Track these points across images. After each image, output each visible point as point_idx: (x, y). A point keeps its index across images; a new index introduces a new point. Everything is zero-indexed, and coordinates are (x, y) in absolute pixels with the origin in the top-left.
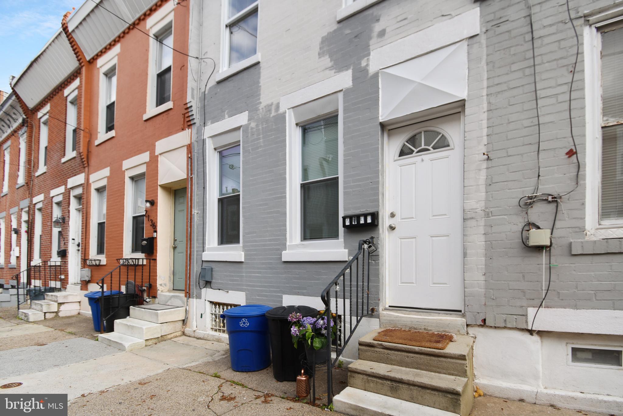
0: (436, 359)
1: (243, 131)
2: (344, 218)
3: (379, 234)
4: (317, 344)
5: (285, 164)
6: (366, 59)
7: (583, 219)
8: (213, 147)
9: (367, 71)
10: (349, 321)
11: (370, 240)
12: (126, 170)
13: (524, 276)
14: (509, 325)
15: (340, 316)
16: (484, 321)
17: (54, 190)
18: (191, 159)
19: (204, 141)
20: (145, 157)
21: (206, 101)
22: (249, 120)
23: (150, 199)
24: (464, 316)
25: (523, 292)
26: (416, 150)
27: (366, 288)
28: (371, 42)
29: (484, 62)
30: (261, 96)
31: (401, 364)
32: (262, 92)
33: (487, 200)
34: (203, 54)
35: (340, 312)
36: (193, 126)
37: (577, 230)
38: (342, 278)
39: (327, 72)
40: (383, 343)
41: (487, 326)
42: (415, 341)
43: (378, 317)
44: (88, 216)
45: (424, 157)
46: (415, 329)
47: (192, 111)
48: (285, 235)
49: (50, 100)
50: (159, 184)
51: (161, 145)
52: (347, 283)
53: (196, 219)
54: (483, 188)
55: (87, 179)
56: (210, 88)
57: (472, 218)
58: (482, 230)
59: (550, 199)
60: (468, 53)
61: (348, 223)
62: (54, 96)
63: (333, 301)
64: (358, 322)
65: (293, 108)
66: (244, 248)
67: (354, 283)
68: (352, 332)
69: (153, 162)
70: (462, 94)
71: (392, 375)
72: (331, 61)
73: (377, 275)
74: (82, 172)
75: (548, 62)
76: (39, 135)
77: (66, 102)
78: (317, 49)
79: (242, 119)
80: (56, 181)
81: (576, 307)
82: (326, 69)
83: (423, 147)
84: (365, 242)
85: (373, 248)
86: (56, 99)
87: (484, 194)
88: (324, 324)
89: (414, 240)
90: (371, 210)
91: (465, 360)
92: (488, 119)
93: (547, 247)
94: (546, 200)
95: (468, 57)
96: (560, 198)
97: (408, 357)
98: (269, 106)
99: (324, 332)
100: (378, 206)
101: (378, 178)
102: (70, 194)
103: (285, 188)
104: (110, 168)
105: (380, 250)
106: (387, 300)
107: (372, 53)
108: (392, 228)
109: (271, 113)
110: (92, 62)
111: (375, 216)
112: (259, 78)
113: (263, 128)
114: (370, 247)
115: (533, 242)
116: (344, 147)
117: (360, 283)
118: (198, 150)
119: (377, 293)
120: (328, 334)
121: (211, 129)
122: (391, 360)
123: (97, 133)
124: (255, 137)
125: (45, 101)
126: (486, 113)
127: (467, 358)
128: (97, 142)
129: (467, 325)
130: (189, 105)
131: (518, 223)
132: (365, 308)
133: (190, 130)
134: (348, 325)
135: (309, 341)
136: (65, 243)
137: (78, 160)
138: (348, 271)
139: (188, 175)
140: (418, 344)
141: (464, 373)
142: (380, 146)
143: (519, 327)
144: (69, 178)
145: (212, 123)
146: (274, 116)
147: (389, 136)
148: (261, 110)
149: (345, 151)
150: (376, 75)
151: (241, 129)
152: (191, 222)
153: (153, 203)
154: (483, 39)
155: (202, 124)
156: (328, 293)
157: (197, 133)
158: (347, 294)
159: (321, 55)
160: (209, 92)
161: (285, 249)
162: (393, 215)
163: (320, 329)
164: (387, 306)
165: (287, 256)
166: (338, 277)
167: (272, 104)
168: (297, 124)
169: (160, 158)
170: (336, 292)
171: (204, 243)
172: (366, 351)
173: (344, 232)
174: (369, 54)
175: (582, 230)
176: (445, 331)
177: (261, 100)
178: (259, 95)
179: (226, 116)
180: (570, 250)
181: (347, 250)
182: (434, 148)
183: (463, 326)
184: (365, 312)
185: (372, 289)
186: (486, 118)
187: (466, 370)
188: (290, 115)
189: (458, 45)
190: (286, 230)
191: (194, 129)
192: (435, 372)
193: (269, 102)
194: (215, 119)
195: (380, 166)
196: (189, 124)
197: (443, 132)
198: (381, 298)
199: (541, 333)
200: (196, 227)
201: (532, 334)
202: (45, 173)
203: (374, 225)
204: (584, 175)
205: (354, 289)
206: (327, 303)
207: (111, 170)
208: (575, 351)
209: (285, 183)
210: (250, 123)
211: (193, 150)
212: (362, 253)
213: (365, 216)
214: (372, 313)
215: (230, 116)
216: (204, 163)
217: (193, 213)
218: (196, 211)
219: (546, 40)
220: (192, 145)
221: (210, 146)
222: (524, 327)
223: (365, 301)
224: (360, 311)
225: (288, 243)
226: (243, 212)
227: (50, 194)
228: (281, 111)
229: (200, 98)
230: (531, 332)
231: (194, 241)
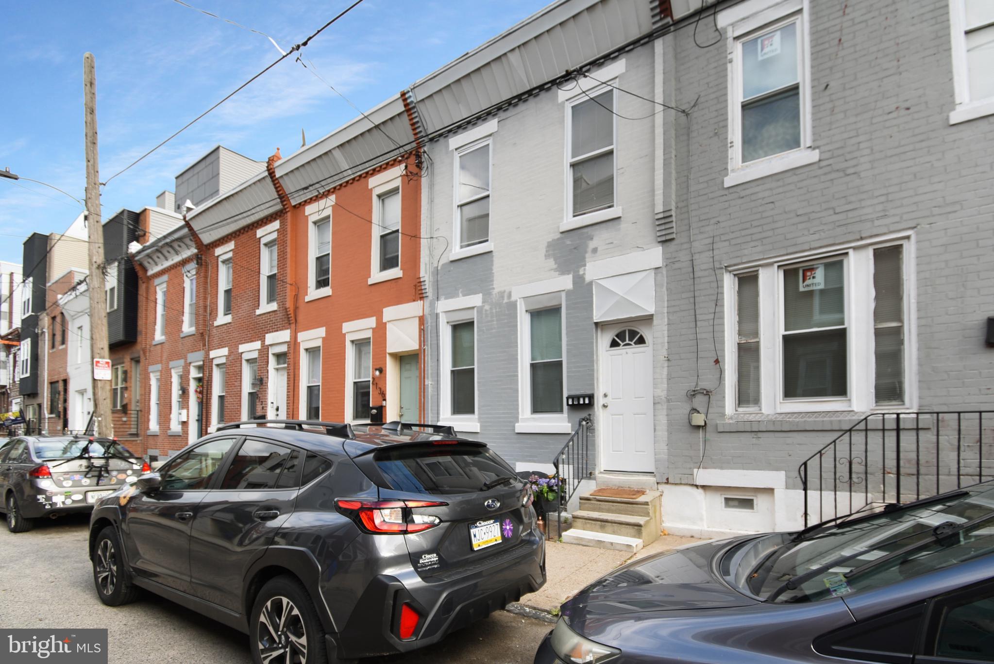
0: (631, 506)
1: (477, 311)
2: (568, 398)
3: (594, 411)
4: (551, 496)
5: (517, 346)
6: (583, 268)
7: (724, 407)
8: (446, 321)
9: (584, 279)
10: (571, 482)
11: (588, 417)
12: (347, 333)
13: (691, 446)
14: (683, 483)
15: (565, 479)
16: (667, 479)
17: (243, 345)
18: (424, 330)
19: (437, 315)
20: (372, 322)
21: (439, 276)
22: (483, 302)
23: (378, 367)
24: (655, 476)
25: (691, 457)
26: (622, 344)
27: (585, 456)
28: (587, 255)
29: (665, 289)
30: (495, 282)
31: (609, 511)
32: (495, 278)
33: (668, 390)
34: (435, 229)
35: (566, 477)
36: (425, 299)
37: (721, 414)
38: (567, 449)
39: (552, 272)
40: (597, 497)
41: (670, 483)
42: (619, 495)
43: (595, 479)
44: (296, 379)
45: (628, 350)
46: (622, 487)
47: (425, 285)
48: (517, 409)
49: (235, 237)
50: (387, 351)
51: (389, 313)
52: (571, 452)
53: (430, 391)
54: (665, 381)
55: (294, 337)
56: (443, 265)
57: (659, 403)
58: (665, 412)
59: (705, 392)
60: (655, 279)
61: (570, 403)
62: (241, 235)
63: (561, 466)
64: (579, 482)
65: (523, 298)
66: (480, 420)
67: (576, 452)
68: (574, 490)
69: (380, 330)
70: (650, 309)
71: (601, 517)
72: (555, 264)
73: (594, 445)
74: (288, 329)
75: (704, 296)
76: (217, 277)
77: (260, 244)
78: (544, 251)
79: (476, 300)
80: (247, 334)
81: (722, 468)
82: (552, 270)
83: (627, 342)
84: (584, 420)
85: (590, 424)
86: (244, 238)
87: (666, 385)
88: (555, 482)
89: (621, 416)
90: (589, 392)
91: (648, 505)
92: (668, 331)
93: (703, 426)
94: (703, 393)
95: (655, 283)
96: (711, 392)
97: (613, 506)
98: (501, 294)
99: (555, 488)
100: (594, 389)
101: (593, 366)
102: (268, 351)
103: (517, 367)
104: (326, 329)
105: (595, 425)
106: (602, 466)
107: (587, 265)
108: (605, 406)
109: (504, 300)
110: (298, 208)
111: (591, 397)
112: (492, 265)
113: (496, 312)
114: (587, 423)
115: (694, 423)
116: (567, 338)
117: (580, 452)
118: (431, 323)
119: (594, 459)
120: (558, 489)
121: (444, 305)
122: (602, 509)
123: (306, 288)
124: (489, 319)
125: (228, 238)
126: (667, 326)
127: (650, 504)
128: (307, 299)
129: (658, 483)
130: (422, 280)
131: (687, 408)
132: (585, 471)
133: (422, 302)
134: (571, 487)
135: (546, 495)
136: (263, 408)
137: (280, 315)
138: (571, 443)
139: (420, 346)
140: (621, 496)
141: (647, 514)
142: (595, 341)
143: (689, 483)
144: (267, 333)
145: (446, 299)
146: (506, 303)
147: (602, 330)
148: (494, 295)
149: (567, 341)
150: (591, 283)
151: (476, 308)
152: (424, 393)
153: (381, 370)
154: (664, 271)
155: (435, 298)
156: (558, 461)
157: (430, 307)
158: (571, 461)
159: (547, 256)
160: (441, 268)
161: (518, 421)
162: (605, 396)
163: (552, 486)
164: (602, 470)
165: (520, 427)
166: (564, 448)
167: (504, 292)
168: (527, 311)
169: (388, 326)
170: (563, 459)
171: (438, 413)
172: (585, 504)
173: (568, 409)
174: (585, 265)
175: (723, 415)
176: (642, 488)
177: (494, 286)
178: (492, 281)
179: (460, 295)
180: (717, 429)
181: (570, 424)
182: (635, 343)
183: (654, 483)
184: (585, 475)
185: (590, 457)
186: (666, 329)
187: (649, 512)
188: (521, 304)
189: (648, 272)
190: (518, 405)
191: (427, 302)
192: (631, 515)
193: (502, 289)
194: (449, 296)
195: (595, 357)
196: (421, 296)
197: (641, 333)
198: (597, 463)
199: (704, 487)
200: (430, 398)
201: (697, 488)
202: (230, 323)
203: (591, 405)
204: (724, 377)
205: (576, 456)
206: (557, 467)
207: (326, 331)
208: (727, 500)
209: (517, 363)
210: (484, 306)
211: (425, 322)
212: (581, 429)
213: (584, 397)
214: (590, 476)
215: (464, 295)
216: (438, 336)
217: (426, 383)
218: (430, 383)
219: (703, 280)
220: (425, 317)
221: (443, 320)
222: (692, 483)
223: (585, 466)
224: (580, 475)
225: (520, 417)
226: (479, 387)
227: (238, 349)
228: (513, 299)
229: (433, 273)
230: (697, 486)
231: (428, 411)
